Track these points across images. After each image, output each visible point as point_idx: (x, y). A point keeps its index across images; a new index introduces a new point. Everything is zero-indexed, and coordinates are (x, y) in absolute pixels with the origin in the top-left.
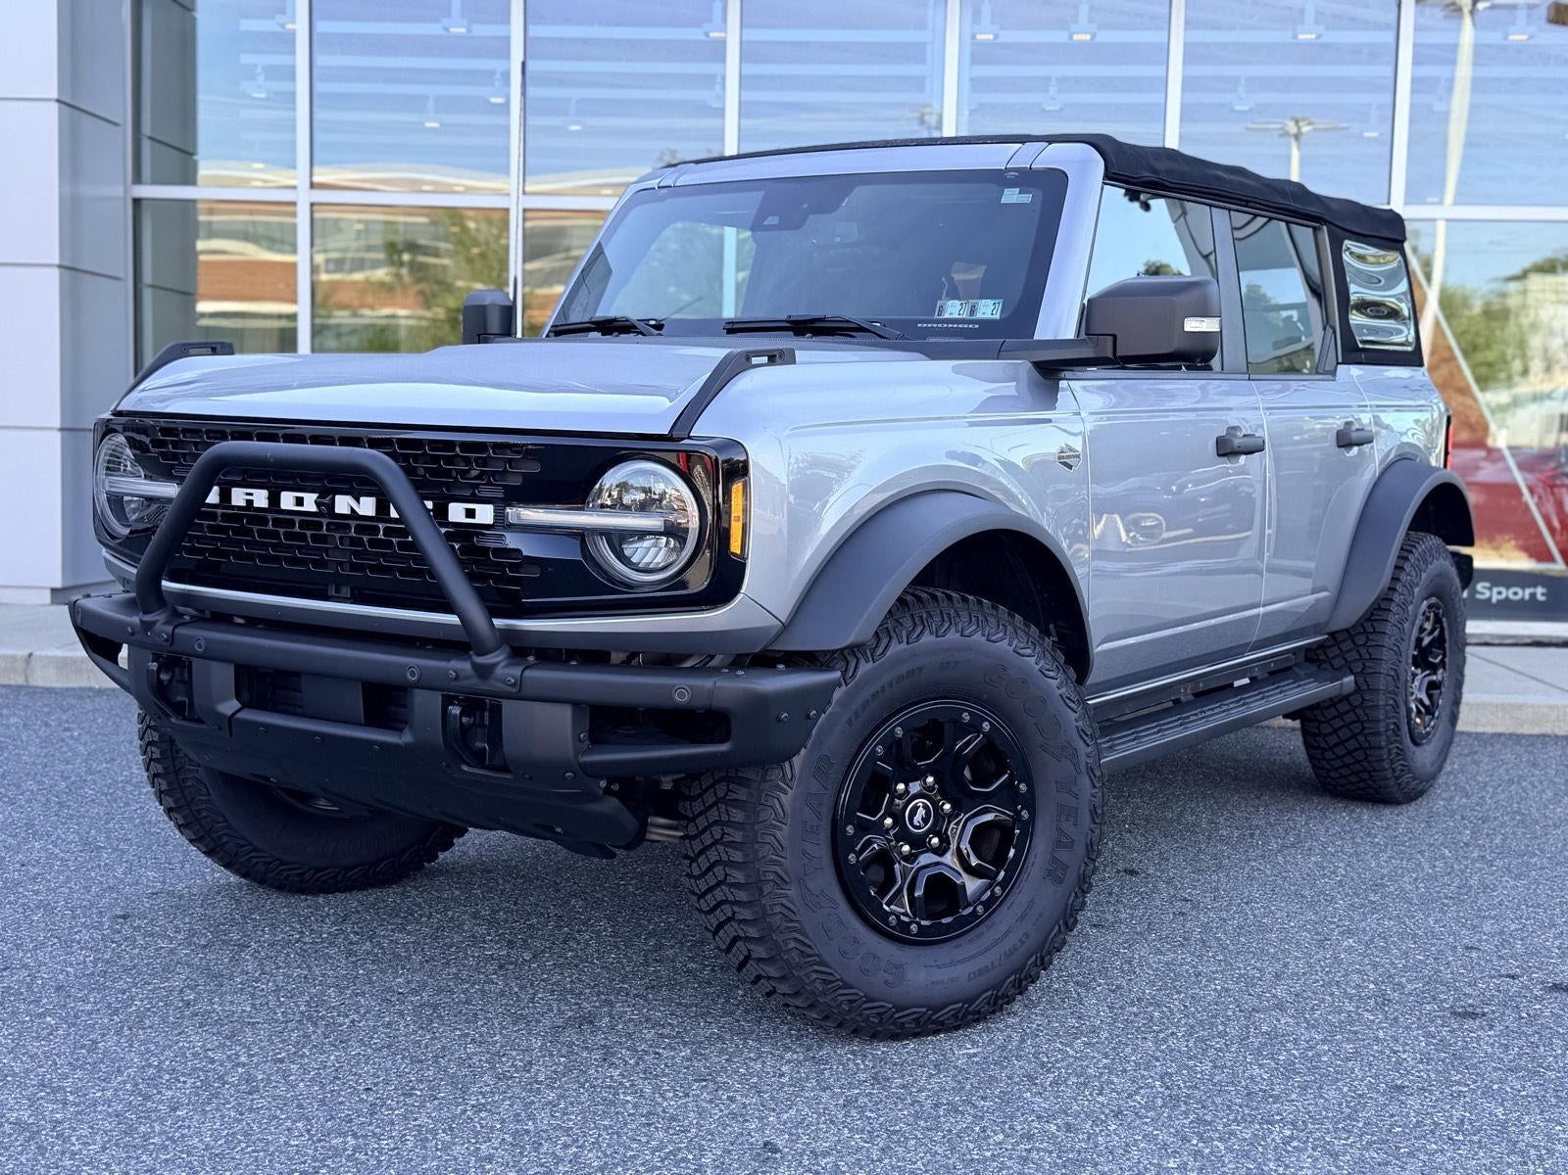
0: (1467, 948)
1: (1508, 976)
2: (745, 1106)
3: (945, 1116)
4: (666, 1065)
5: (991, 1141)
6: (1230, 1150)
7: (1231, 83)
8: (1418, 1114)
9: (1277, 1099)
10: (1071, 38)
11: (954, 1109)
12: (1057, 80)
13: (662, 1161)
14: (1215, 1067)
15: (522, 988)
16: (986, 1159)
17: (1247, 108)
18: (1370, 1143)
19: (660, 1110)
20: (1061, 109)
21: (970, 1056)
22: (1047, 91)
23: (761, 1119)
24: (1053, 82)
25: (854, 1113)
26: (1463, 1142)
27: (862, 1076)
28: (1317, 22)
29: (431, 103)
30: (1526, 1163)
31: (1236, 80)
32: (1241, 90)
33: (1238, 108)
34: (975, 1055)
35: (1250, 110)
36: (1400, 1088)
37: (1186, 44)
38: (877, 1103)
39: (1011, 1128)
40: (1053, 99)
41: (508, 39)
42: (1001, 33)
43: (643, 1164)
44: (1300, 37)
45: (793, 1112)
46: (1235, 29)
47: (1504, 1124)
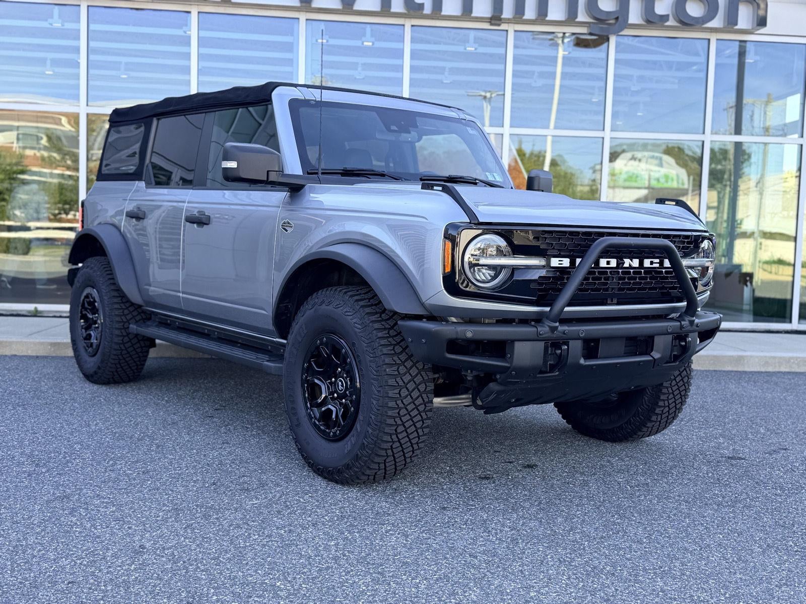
0: (495, 451)
1: (508, 462)
2: (136, 530)
3: (233, 529)
4: (101, 515)
5: (251, 539)
6: (360, 536)
7: (442, 70)
8: (449, 518)
9: (389, 515)
10: (363, 44)
11: (238, 526)
12: (362, 64)
13: (86, 556)
14: (366, 503)
15: (37, 484)
16: (246, 546)
17: (449, 82)
18: (424, 531)
19: (92, 534)
20: (364, 79)
21: (253, 504)
22: (357, 70)
23: (142, 536)
24: (360, 65)
25: (189, 531)
26: (465, 529)
27: (198, 515)
28: (475, 42)
29: (48, 62)
30: (489, 536)
31: (444, 68)
32: (446, 73)
33: (445, 82)
34: (256, 504)
35: (451, 83)
36: (444, 508)
37: (411, 50)
38: (201, 526)
39: (263, 533)
40: (360, 73)
41: (79, 30)
42: (330, 40)
43: (76, 557)
44: (468, 49)
45: (159, 532)
46: (440, 44)
47: (485, 521)
